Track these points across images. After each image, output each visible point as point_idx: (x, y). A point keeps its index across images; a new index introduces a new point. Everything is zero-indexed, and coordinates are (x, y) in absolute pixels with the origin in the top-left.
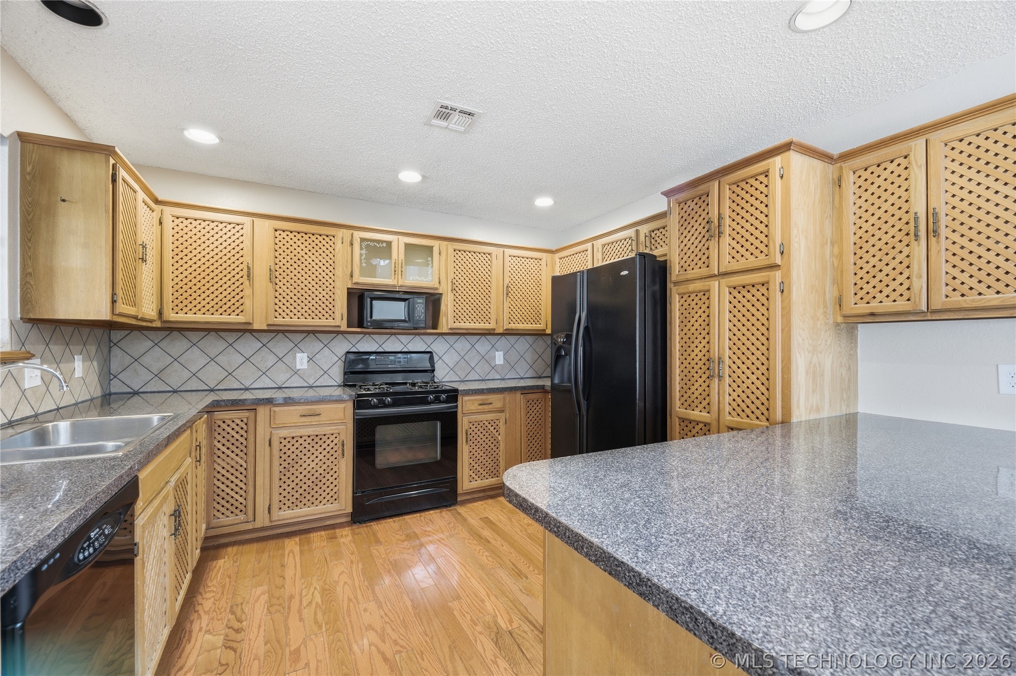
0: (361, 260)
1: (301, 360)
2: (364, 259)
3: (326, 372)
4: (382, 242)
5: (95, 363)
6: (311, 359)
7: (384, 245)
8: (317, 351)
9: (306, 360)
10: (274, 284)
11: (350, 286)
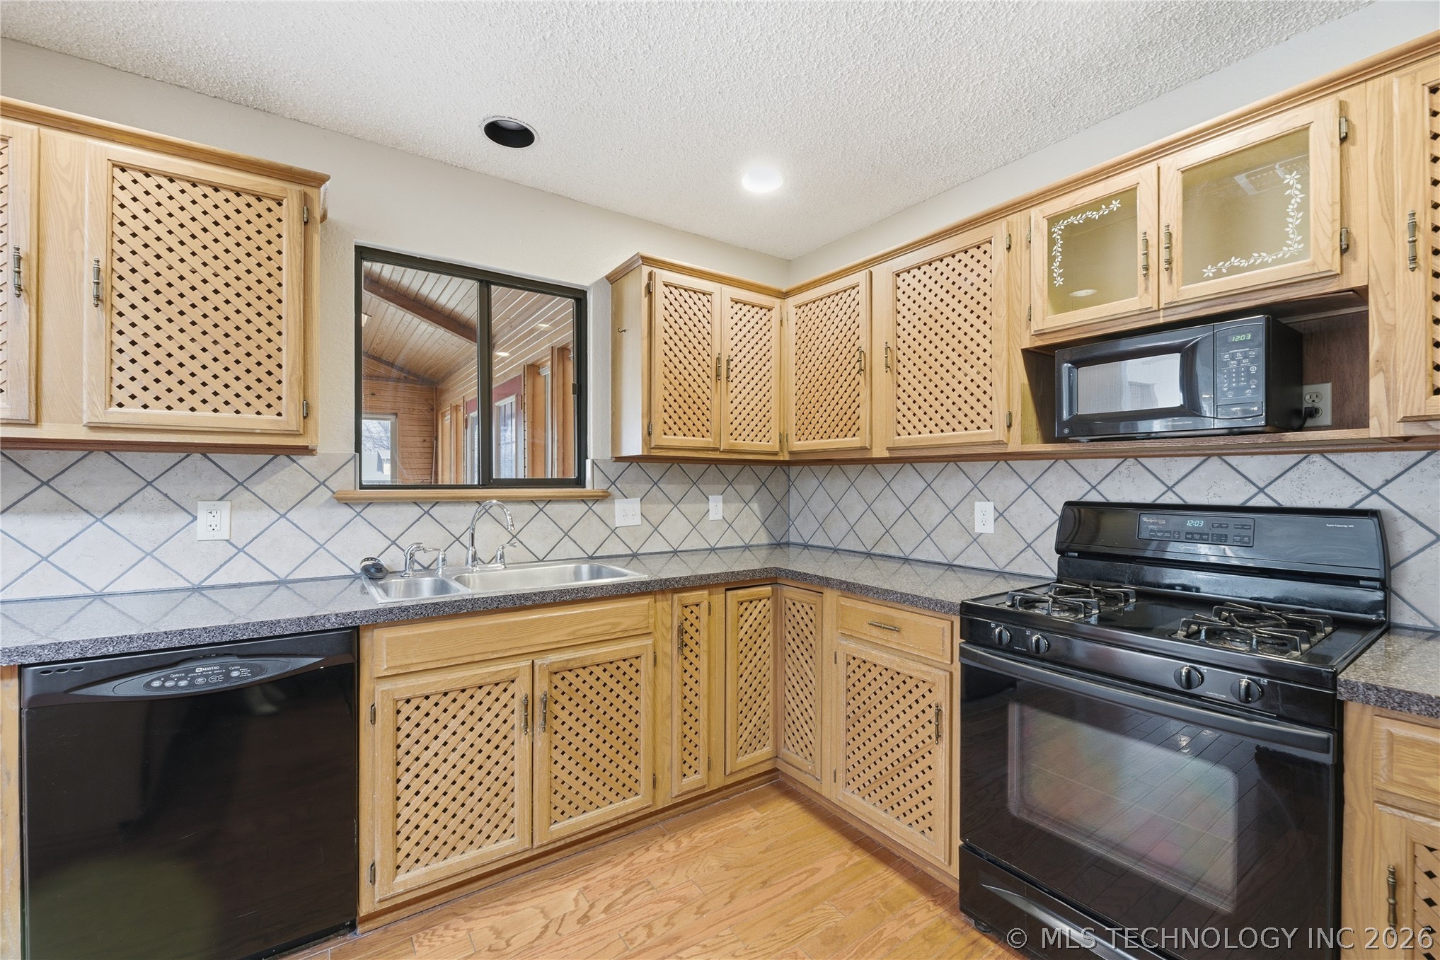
0: (1051, 272)
1: (983, 517)
2: (1060, 267)
3: (1029, 545)
4: (1107, 200)
5: (755, 506)
6: (1001, 514)
7: (1115, 205)
8: (1012, 499)
9: (991, 515)
10: (896, 374)
11: (1027, 345)
